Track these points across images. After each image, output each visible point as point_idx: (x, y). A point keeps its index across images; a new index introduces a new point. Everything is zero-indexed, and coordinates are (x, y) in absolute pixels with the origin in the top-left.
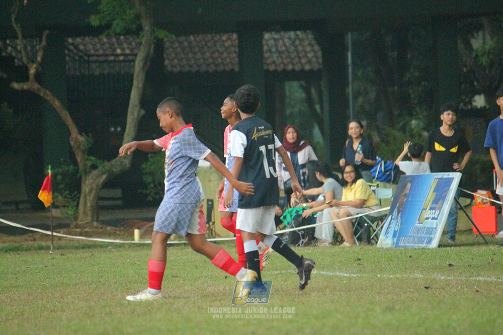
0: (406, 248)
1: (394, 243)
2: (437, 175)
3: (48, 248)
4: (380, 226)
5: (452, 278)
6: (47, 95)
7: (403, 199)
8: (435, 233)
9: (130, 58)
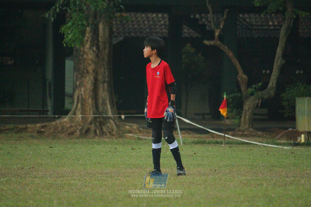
3: (221, 143)
6: (225, 49)
9: (278, 28)
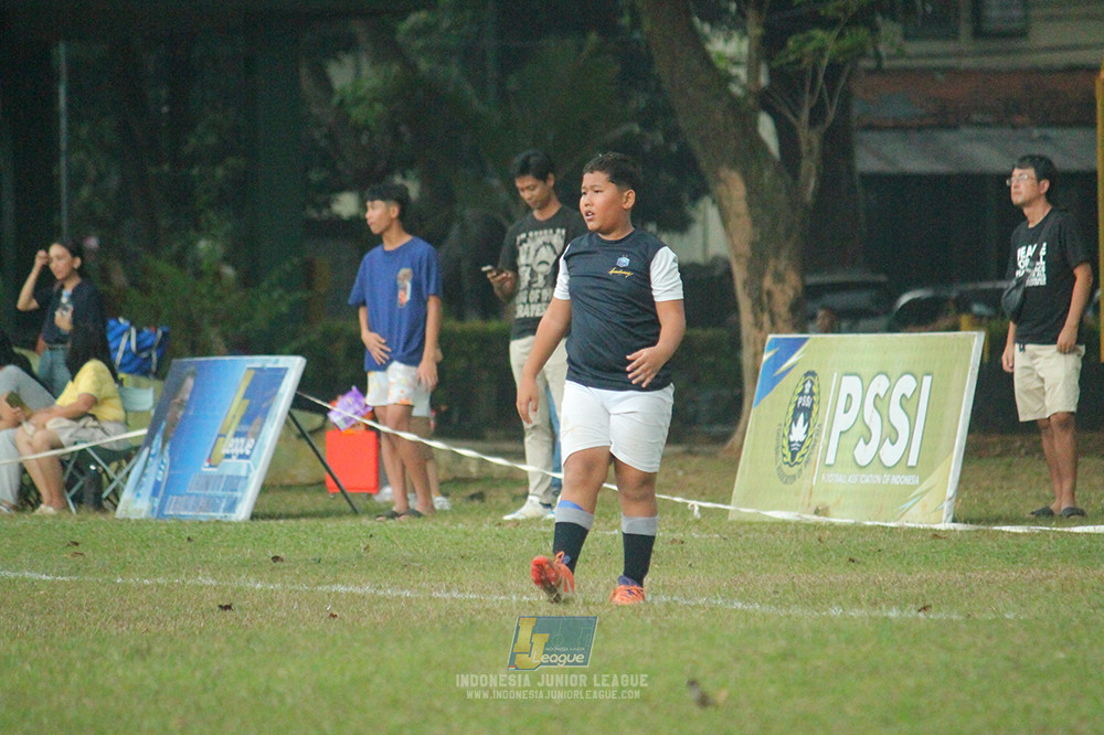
0: (180, 520)
1: (154, 508)
2: (253, 362)
4: (125, 472)
5: (278, 586)
7: (176, 413)
8: (244, 489)
